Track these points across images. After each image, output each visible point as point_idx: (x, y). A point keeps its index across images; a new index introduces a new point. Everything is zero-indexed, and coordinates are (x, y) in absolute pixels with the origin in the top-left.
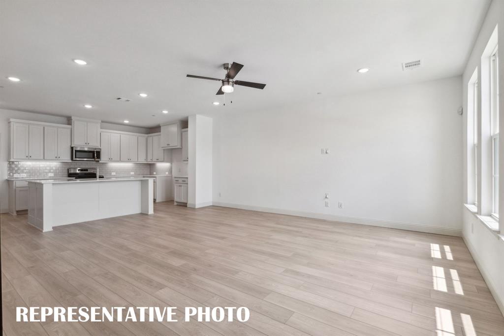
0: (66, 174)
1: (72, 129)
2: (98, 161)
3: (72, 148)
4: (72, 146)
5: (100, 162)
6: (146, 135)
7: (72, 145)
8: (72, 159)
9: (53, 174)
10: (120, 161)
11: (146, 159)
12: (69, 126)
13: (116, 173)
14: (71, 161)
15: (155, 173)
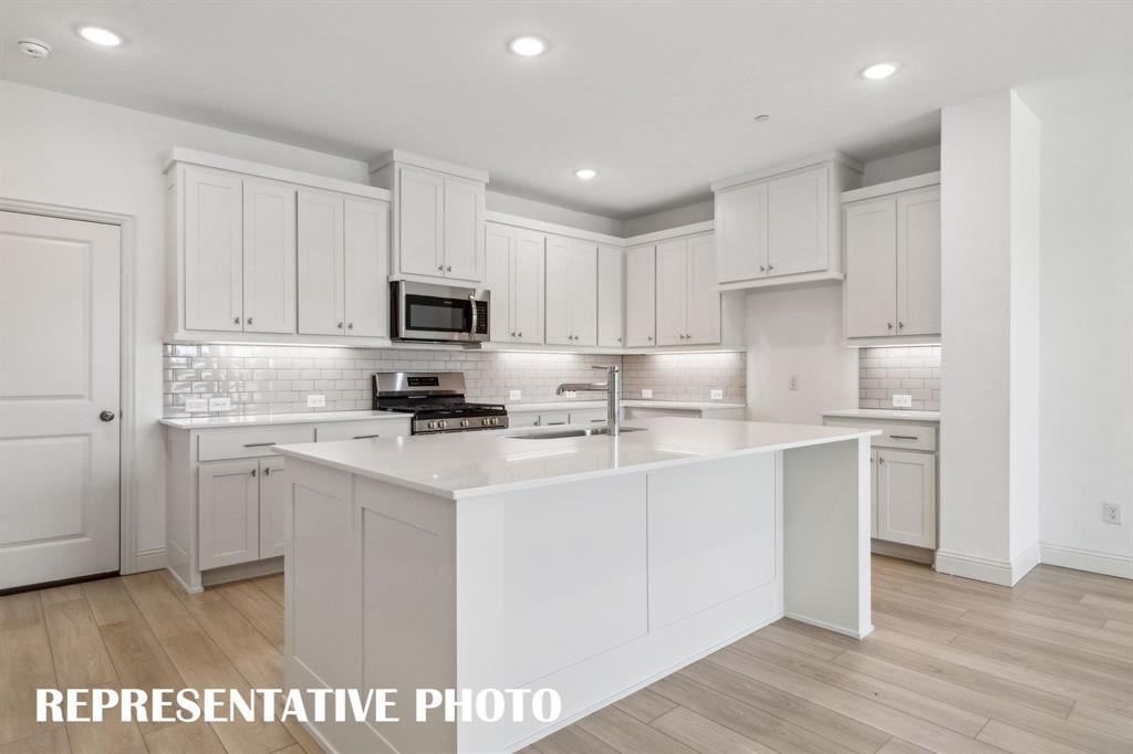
0: (368, 395)
1: (391, 203)
2: (477, 344)
3: (394, 287)
4: (395, 278)
5: (485, 346)
6: (622, 242)
7: (391, 271)
8: (394, 333)
9: (323, 397)
10: (545, 343)
11: (623, 340)
12: (383, 193)
13: (523, 395)
14: (388, 343)
15: (647, 393)
